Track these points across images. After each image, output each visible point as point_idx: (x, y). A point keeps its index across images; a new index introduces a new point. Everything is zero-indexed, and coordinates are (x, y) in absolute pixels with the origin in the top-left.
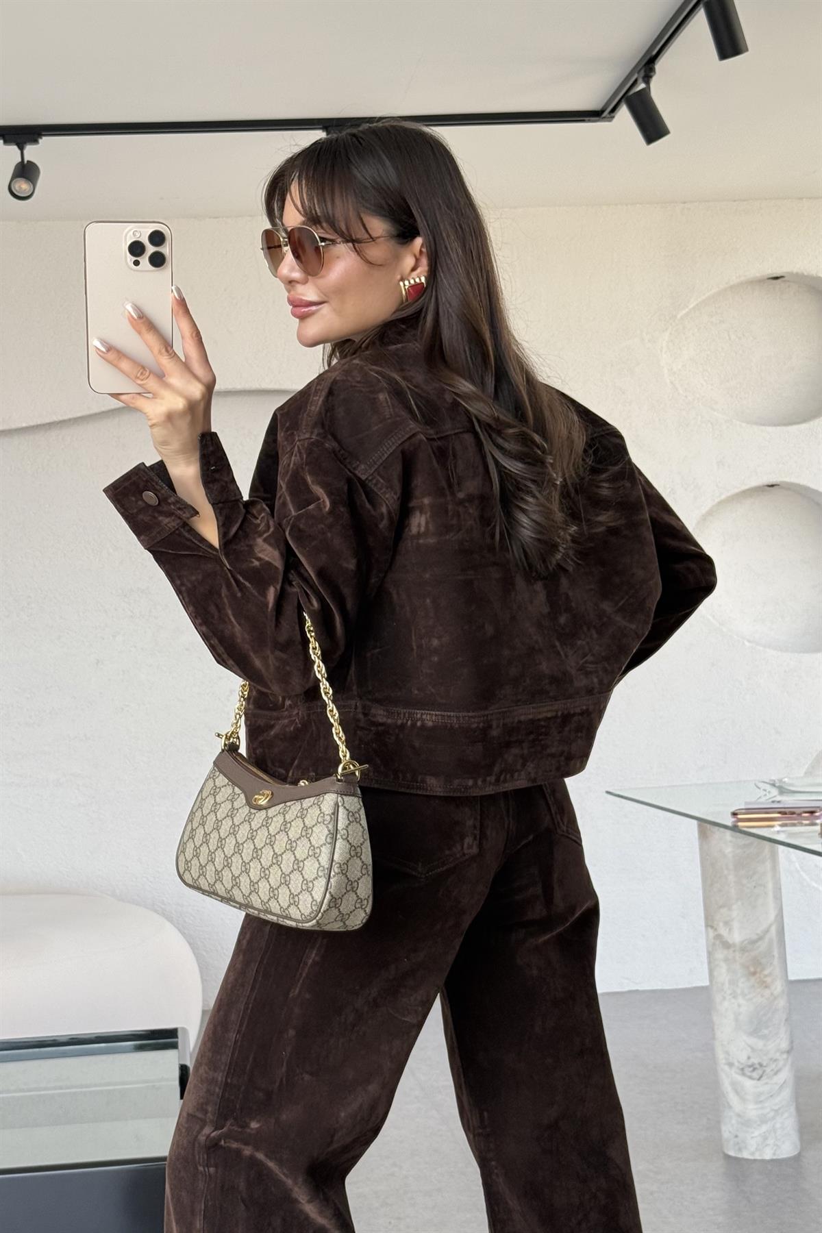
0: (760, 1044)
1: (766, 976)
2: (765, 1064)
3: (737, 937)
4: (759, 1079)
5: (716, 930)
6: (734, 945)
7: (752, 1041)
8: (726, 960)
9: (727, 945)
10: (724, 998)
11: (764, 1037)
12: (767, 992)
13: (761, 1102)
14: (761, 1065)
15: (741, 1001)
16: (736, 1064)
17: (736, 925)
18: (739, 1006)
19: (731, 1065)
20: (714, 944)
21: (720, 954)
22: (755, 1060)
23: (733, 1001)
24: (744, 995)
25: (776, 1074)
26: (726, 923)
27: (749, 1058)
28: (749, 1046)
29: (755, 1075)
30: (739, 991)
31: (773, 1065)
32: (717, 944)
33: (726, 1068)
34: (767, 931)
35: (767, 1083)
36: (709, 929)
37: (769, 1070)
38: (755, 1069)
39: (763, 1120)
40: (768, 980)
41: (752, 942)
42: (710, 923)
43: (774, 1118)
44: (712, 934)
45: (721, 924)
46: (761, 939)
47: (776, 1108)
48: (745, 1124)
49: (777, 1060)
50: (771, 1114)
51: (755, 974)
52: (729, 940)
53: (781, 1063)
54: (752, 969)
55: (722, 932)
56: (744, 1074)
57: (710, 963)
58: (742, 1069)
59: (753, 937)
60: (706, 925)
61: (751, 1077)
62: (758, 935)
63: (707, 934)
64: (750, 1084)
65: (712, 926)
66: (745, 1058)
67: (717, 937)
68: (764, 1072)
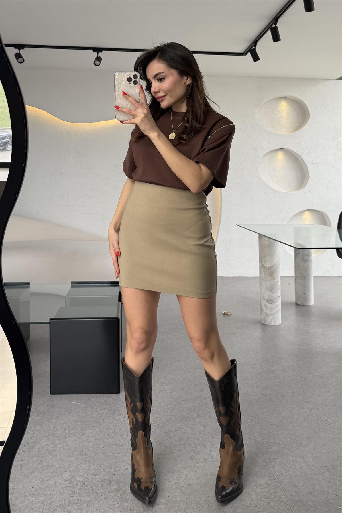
0: (272, 294)
1: (275, 276)
2: (273, 300)
3: (267, 265)
4: (271, 304)
6: (267, 268)
7: (270, 293)
8: (264, 271)
9: (264, 267)
10: (263, 281)
11: (273, 293)
12: (274, 281)
13: (272, 310)
14: (272, 300)
15: (268, 282)
16: (266, 299)
17: (267, 262)
18: (267, 284)
19: (264, 299)
20: (261, 267)
21: (263, 270)
22: (271, 299)
24: (268, 281)
25: (276, 302)
26: (265, 262)
27: (269, 298)
29: (270, 302)
31: (275, 300)
32: (262, 267)
33: (263, 300)
34: (275, 264)
35: (273, 305)
36: (260, 263)
37: (274, 301)
38: (270, 301)
39: (272, 314)
40: (275, 277)
41: (272, 267)
42: (261, 261)
43: (275, 314)
44: (261, 264)
45: (263, 262)
46: (273, 266)
47: (275, 311)
48: (267, 315)
49: (276, 299)
50: (274, 313)
51: (271, 276)
52: (265, 266)
53: (277, 300)
54: (271, 274)
55: (264, 264)
56: (267, 302)
57: (260, 272)
58: (267, 301)
59: (272, 266)
60: (260, 262)
61: (269, 303)
62: (273, 265)
63: (260, 264)
64: (268, 305)
65: (261, 262)
66: (268, 298)
67: (263, 265)
68: (273, 302)
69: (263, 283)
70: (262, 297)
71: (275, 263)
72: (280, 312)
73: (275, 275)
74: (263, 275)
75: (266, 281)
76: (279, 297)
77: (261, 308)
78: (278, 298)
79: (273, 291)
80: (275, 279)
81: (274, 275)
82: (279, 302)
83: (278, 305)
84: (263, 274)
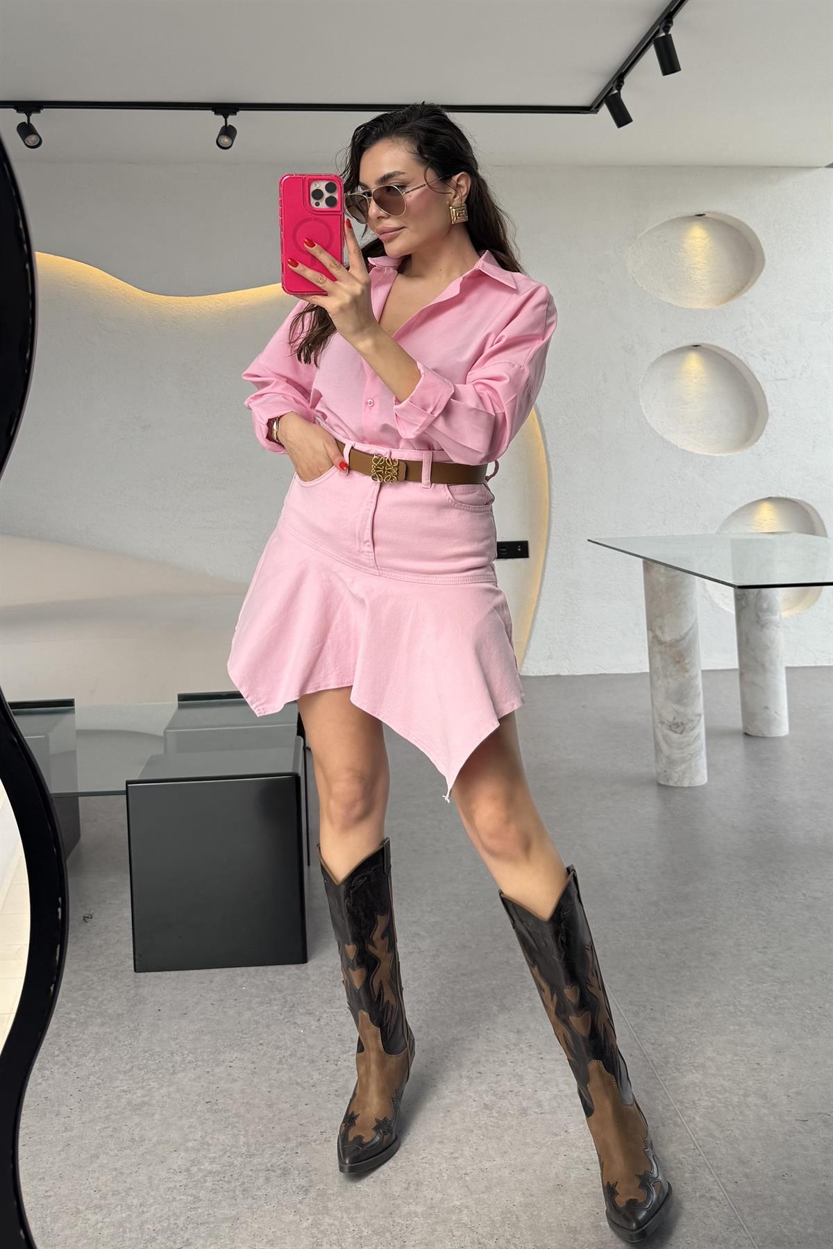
0: (682, 709)
1: (686, 664)
2: (685, 723)
3: (667, 638)
4: (681, 733)
5: (654, 632)
6: (665, 643)
7: (677, 707)
8: (660, 653)
9: (661, 643)
10: (659, 678)
11: (685, 705)
12: (687, 675)
14: (682, 724)
15: (670, 680)
16: (666, 722)
17: (666, 629)
18: (668, 683)
19: (662, 723)
20: (652, 642)
21: (657, 648)
22: (679, 720)
23: (664, 680)
24: (671, 676)
25: (692, 730)
26: (660, 628)
27: (674, 719)
28: (674, 710)
29: (679, 730)
30: (668, 673)
31: (690, 725)
32: (655, 642)
33: (659, 725)
34: (687, 634)
35: (686, 736)
36: (650, 632)
37: (687, 727)
38: (678, 726)
39: (683, 760)
40: (688, 667)
41: (678, 641)
42: (650, 628)
43: (690, 759)
44: (651, 635)
45: (657, 628)
46: (683, 638)
47: (692, 752)
48: (672, 762)
49: (692, 720)
50: (689, 757)
51: (679, 662)
52: (662, 639)
53: (696, 722)
54: (677, 659)
55: (658, 633)
56: (671, 730)
57: (649, 654)
58: (670, 726)
59: (678, 637)
60: (648, 629)
61: (675, 732)
62: (681, 636)
63: (648, 633)
64: (675, 736)
65: (651, 630)
66: (672, 719)
67: (655, 637)
68: (685, 728)
69: (660, 682)
70: (656, 717)
71: (686, 631)
72: (703, 753)
73: (687, 661)
74: (658, 663)
75: (665, 676)
76: (700, 715)
77: (657, 744)
78: (698, 718)
79: (685, 701)
80: (686, 671)
81: (684, 660)
82: (701, 730)
83: (698, 737)
84: (658, 657)
